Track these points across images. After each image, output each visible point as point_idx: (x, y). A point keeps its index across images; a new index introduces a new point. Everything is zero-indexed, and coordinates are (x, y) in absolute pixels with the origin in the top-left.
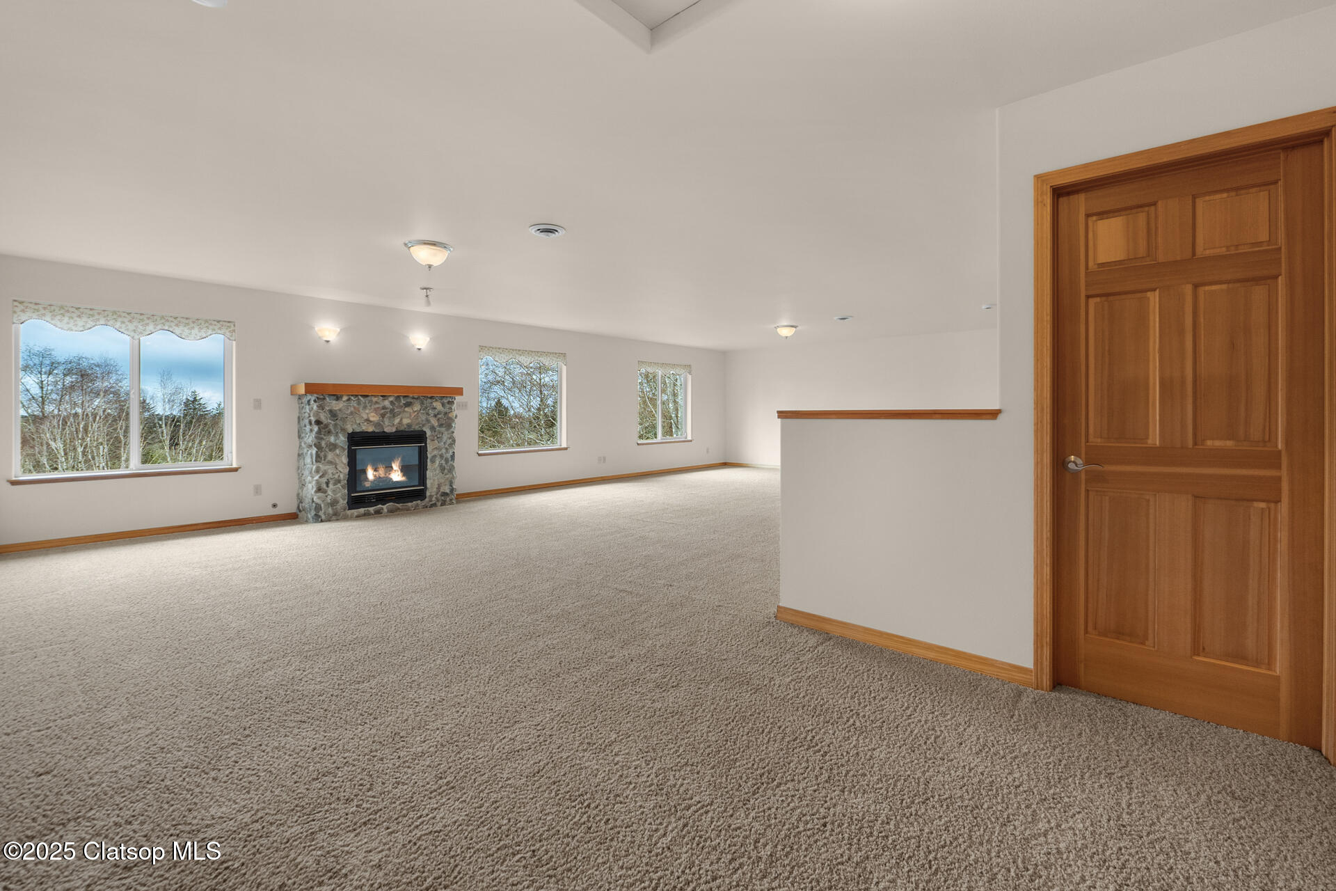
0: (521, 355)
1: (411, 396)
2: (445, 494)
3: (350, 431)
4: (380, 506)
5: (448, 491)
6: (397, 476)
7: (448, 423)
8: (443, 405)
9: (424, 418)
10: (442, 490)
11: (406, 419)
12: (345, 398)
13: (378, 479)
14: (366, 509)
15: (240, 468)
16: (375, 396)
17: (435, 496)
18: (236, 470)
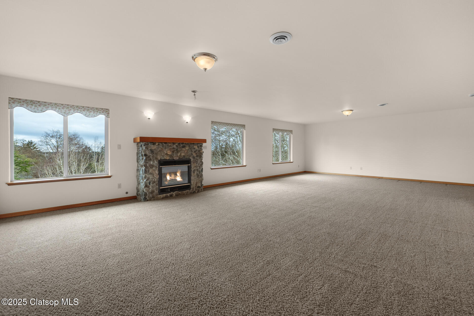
0: (228, 125)
1: (185, 143)
2: (199, 187)
3: (159, 159)
4: (172, 193)
5: (200, 186)
6: (179, 179)
7: (200, 155)
8: (198, 147)
9: (190, 153)
10: (198, 185)
11: (183, 154)
12: (157, 144)
13: (171, 180)
14: (166, 194)
15: (112, 176)
16: (170, 143)
17: (195, 188)
18: (110, 177)
